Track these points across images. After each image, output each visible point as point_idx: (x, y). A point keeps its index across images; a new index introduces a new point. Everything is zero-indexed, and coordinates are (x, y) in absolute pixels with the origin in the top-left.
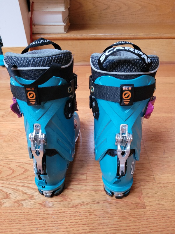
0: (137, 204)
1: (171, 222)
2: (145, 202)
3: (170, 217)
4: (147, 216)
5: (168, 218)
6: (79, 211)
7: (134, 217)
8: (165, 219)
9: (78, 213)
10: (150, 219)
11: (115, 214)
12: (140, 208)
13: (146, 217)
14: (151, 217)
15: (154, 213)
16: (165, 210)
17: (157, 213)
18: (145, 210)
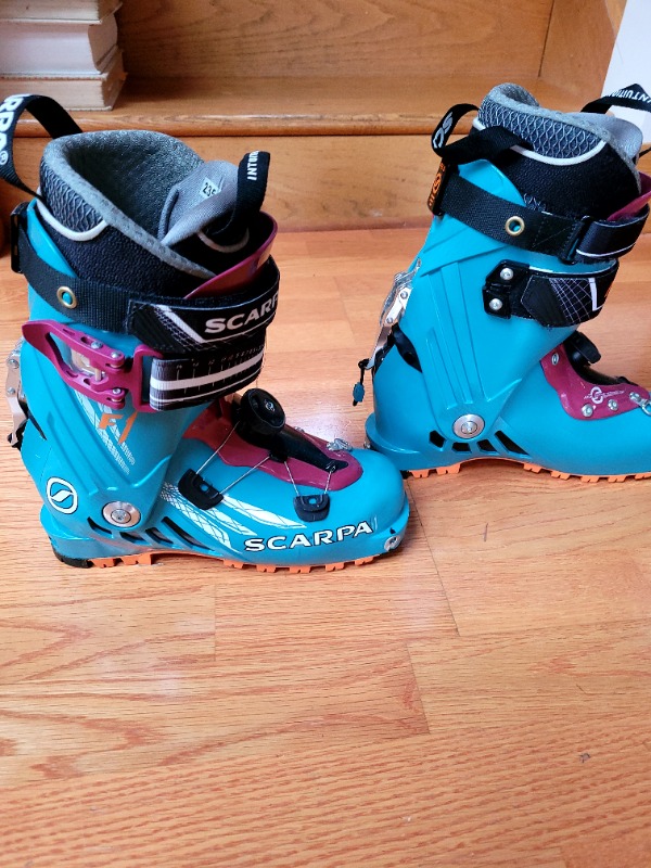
0: (400, 720)
1: (514, 767)
2: (426, 710)
3: (508, 752)
4: (434, 757)
5: (503, 757)
6: (191, 774)
7: (389, 766)
8: (494, 759)
9: (186, 781)
10: (444, 765)
11: (325, 767)
12: (411, 731)
13: (432, 761)
14: (448, 761)
15: (455, 746)
16: (492, 730)
17: (468, 743)
18: (427, 737)
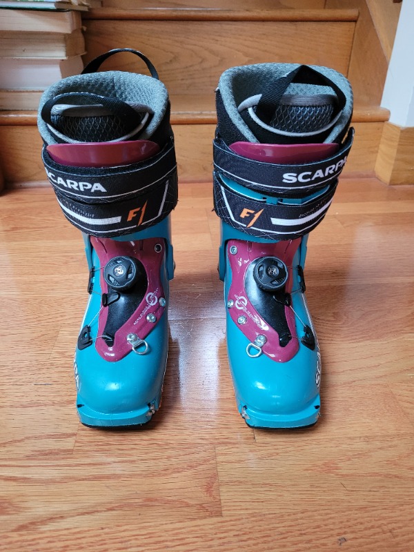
0: (201, 505)
1: (284, 546)
2: (222, 498)
3: (282, 534)
4: (222, 535)
5: (276, 537)
7: (187, 541)
8: (269, 539)
10: (229, 542)
11: (136, 539)
12: (207, 514)
13: (220, 538)
14: (232, 539)
15: (240, 526)
16: (271, 516)
17: (250, 525)
18: (219, 519)
